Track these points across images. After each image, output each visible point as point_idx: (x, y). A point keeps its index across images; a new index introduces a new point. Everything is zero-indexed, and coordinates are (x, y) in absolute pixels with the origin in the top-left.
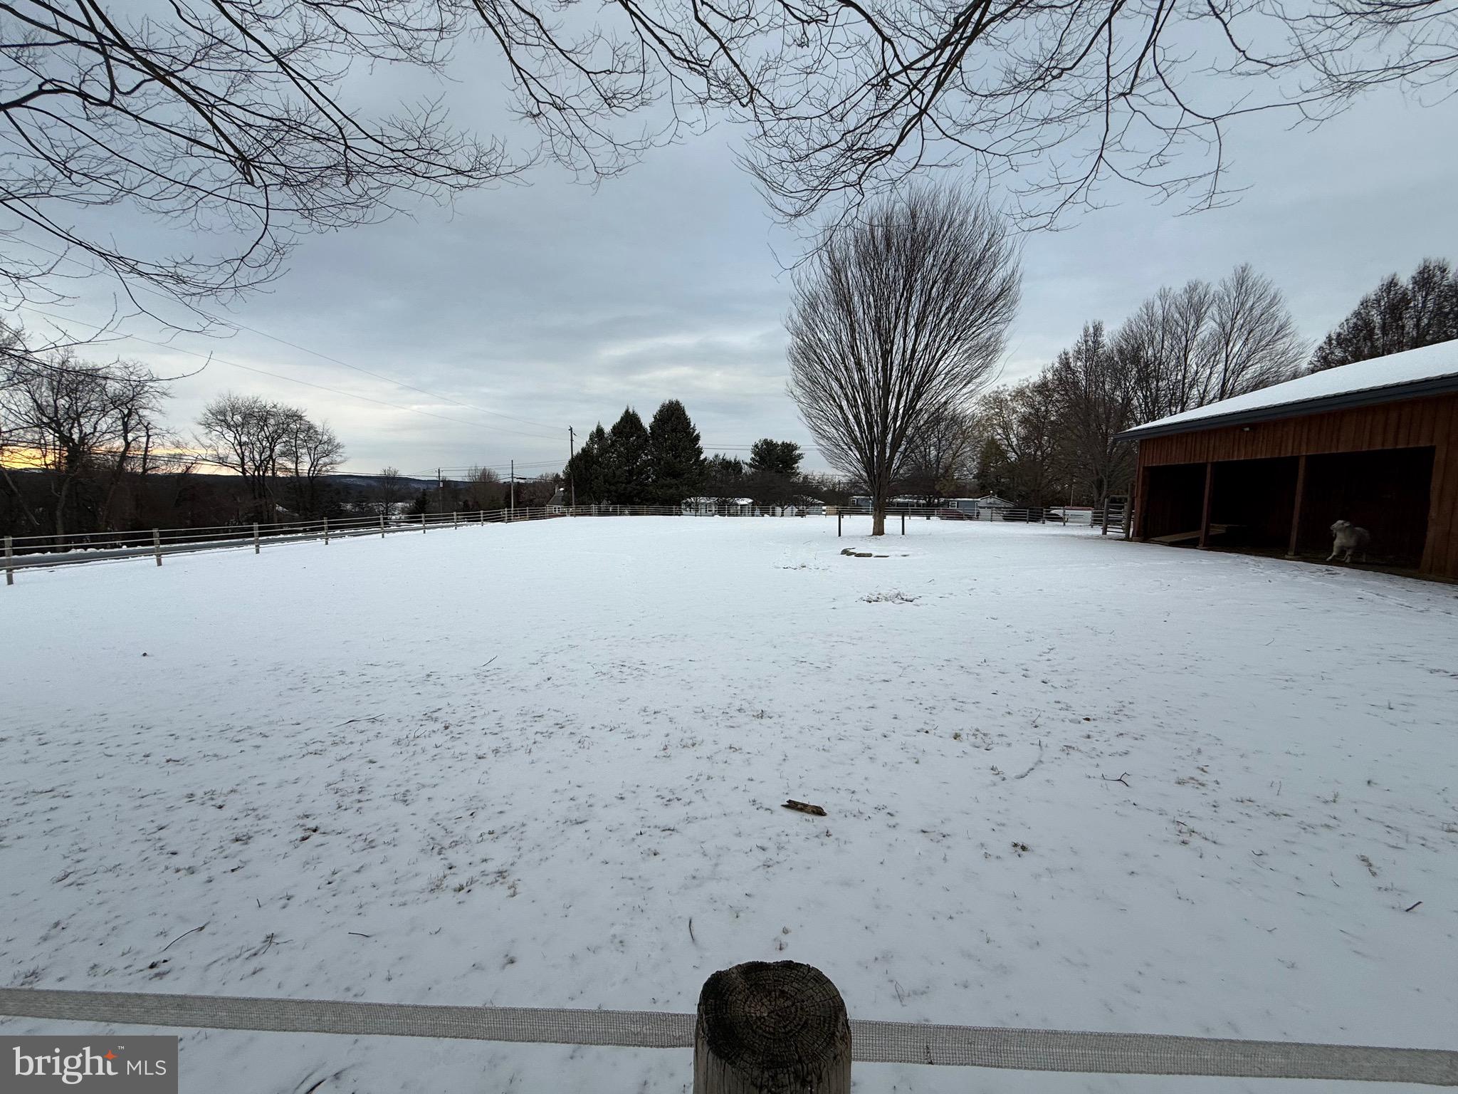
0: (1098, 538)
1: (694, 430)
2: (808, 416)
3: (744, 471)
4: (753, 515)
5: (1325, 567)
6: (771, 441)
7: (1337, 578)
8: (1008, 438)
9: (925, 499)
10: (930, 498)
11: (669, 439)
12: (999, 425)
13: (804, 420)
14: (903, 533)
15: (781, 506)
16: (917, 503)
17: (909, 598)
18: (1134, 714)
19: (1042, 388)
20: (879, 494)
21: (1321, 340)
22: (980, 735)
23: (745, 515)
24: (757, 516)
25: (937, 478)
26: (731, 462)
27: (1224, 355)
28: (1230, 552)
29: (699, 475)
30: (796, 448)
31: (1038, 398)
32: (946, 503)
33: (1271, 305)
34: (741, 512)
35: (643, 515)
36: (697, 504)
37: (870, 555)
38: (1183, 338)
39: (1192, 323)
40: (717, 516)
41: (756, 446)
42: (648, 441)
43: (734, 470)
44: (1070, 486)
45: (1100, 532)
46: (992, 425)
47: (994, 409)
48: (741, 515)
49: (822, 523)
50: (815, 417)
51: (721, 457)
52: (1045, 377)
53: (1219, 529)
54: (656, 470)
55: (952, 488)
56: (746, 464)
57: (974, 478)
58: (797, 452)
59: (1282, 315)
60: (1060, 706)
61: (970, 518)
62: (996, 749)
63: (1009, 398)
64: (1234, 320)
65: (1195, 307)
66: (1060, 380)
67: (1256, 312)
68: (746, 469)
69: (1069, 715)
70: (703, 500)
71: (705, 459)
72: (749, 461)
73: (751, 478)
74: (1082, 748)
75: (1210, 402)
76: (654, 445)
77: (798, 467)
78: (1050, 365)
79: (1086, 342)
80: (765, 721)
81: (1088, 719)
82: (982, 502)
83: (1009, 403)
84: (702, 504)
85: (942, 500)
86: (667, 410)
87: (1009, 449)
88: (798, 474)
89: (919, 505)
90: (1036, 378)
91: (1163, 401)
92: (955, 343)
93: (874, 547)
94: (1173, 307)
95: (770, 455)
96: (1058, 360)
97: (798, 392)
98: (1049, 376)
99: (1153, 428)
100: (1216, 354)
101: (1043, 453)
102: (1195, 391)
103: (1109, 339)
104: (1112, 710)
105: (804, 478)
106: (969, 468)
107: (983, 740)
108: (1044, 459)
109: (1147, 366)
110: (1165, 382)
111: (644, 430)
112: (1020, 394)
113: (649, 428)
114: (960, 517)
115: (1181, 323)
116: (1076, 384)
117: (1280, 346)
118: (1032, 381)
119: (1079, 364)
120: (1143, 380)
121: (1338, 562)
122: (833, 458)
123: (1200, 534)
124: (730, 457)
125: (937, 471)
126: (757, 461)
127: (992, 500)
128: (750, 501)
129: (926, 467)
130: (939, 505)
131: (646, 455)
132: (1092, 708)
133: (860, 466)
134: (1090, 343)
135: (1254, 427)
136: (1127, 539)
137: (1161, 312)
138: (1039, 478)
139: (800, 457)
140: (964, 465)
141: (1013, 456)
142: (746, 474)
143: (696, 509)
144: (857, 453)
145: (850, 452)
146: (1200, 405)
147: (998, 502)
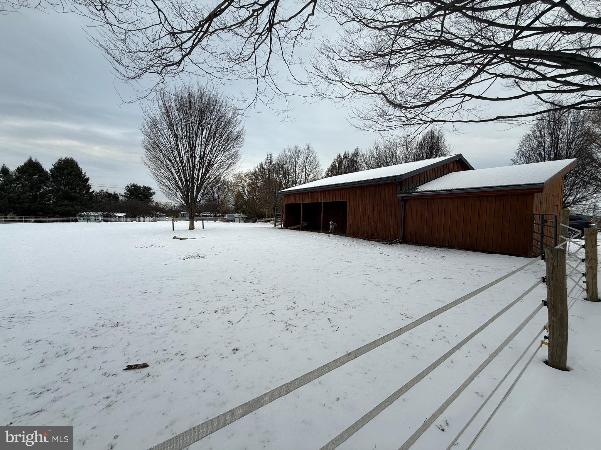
0: (273, 228)
1: (85, 176)
2: (155, 175)
3: (120, 199)
4: (126, 221)
5: (328, 234)
6: (137, 185)
7: (331, 237)
8: (244, 191)
9: (213, 214)
10: (215, 214)
11: (65, 179)
12: (241, 186)
13: (153, 176)
14: (203, 228)
15: (143, 216)
16: (210, 215)
17: (203, 256)
18: (278, 289)
19: (254, 174)
20: (191, 212)
21: (326, 169)
22: (225, 309)
23: (121, 222)
24: (129, 222)
25: (219, 205)
26: (112, 194)
27: (305, 170)
28: (308, 231)
29: (89, 200)
30: (151, 189)
31: (254, 177)
32: (222, 216)
33: (315, 157)
34: (119, 219)
35: (46, 222)
36: (88, 216)
37: (187, 239)
38: (295, 163)
39: (297, 159)
40: (103, 223)
41: (128, 187)
42: (49, 179)
43: (114, 198)
44: (266, 210)
45: (274, 226)
46: (238, 186)
47: (238, 179)
48: (119, 222)
49: (165, 224)
50: (158, 175)
51: (105, 191)
52: (255, 170)
53: (305, 224)
54: (56, 196)
55: (224, 209)
56: (122, 195)
57: (233, 206)
58: (152, 191)
59: (317, 160)
60: (255, 291)
61: (232, 221)
62: (231, 313)
63: (244, 176)
64: (307, 159)
65: (297, 154)
66: (260, 171)
67: (312, 158)
68: (121, 198)
69: (258, 293)
70: (92, 214)
71: (93, 192)
72: (123, 194)
73: (125, 202)
74: (260, 305)
75: (302, 184)
76: (54, 181)
77: (152, 198)
78: (257, 166)
79: (268, 159)
80: (120, 327)
81: (264, 294)
82: (236, 215)
83: (244, 178)
84: (92, 215)
85: (221, 214)
86: (64, 163)
87: (245, 195)
88: (152, 201)
89: (211, 216)
90: (253, 170)
91: (290, 183)
92: (222, 152)
93: (189, 235)
94: (291, 152)
95: (136, 191)
96: (259, 164)
97: (149, 163)
98: (257, 170)
99: (288, 191)
100: (302, 170)
101: (256, 197)
102: (298, 180)
103: (275, 160)
104: (271, 289)
105: (156, 204)
106: (231, 202)
107: (226, 310)
108: (257, 200)
109: (285, 170)
110: (291, 176)
111: (46, 173)
112: (247, 175)
113: (49, 172)
114: (227, 221)
115: (294, 158)
116: (265, 173)
117: (317, 169)
118: (251, 171)
119: (266, 167)
120: (285, 175)
121: (331, 233)
122: (169, 195)
123: (300, 226)
124: (111, 191)
125: (218, 203)
126: (128, 194)
127: (240, 214)
128: (124, 214)
129: (214, 200)
130: (219, 216)
131: (47, 187)
132: (265, 289)
133: (182, 199)
134: (269, 160)
135: (311, 192)
136: (282, 228)
137: (288, 153)
138: (255, 207)
139: (154, 193)
140: (228, 201)
141: (246, 198)
142: (122, 200)
143: (88, 219)
144: (180, 193)
145: (177, 193)
146: (300, 184)
147: (242, 215)
